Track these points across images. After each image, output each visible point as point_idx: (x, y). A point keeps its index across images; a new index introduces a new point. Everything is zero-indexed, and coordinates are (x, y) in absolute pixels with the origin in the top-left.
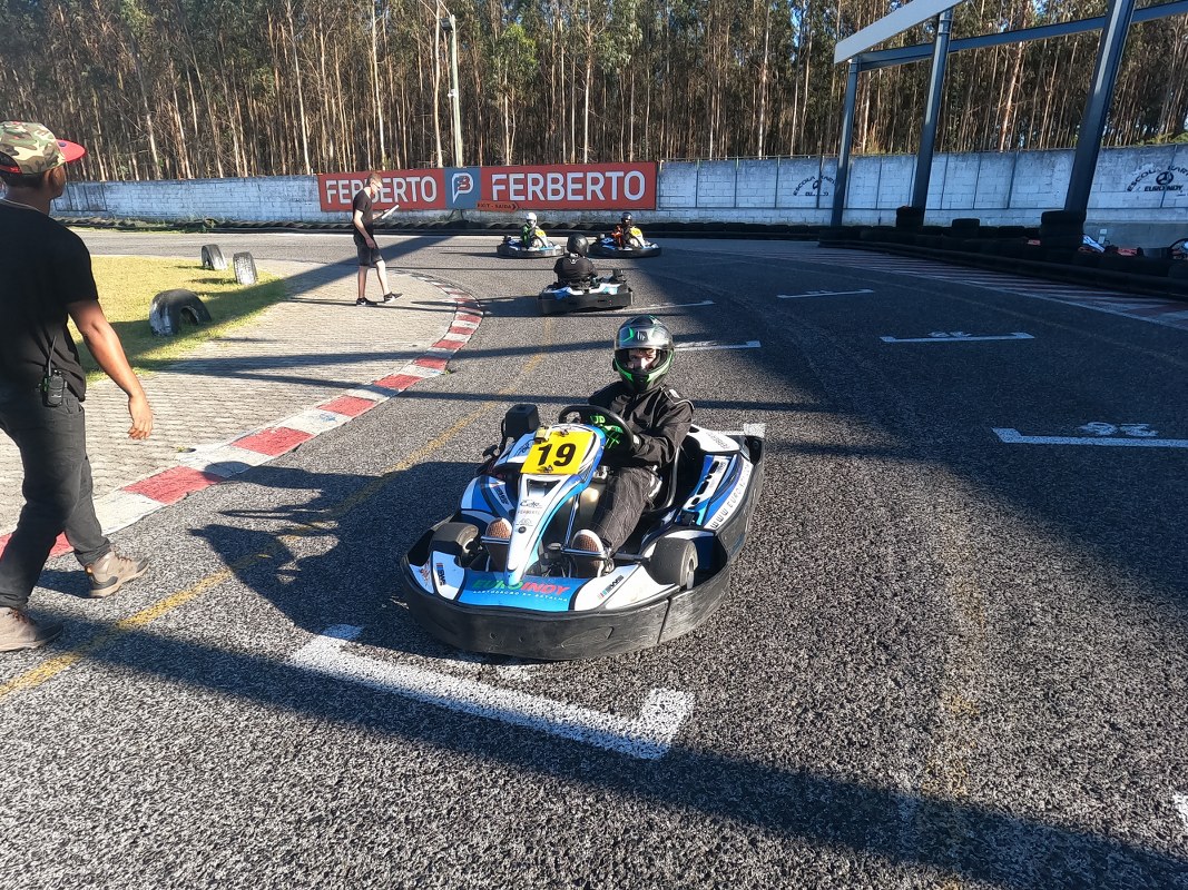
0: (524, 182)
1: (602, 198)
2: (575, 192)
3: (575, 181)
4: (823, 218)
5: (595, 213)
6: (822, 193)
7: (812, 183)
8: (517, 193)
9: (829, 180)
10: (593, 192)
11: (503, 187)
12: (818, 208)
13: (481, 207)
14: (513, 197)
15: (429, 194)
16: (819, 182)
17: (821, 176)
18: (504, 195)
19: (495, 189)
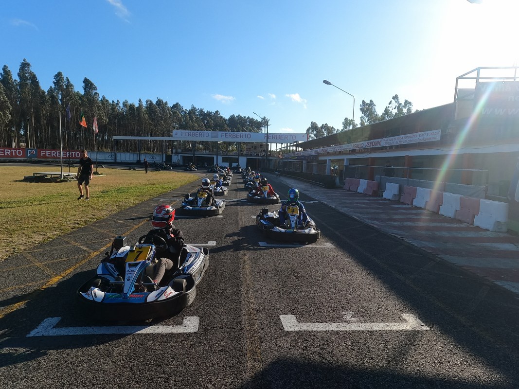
0: (50, 153)
12: (112, 159)
13: (37, 157)
14: (47, 155)
15: (19, 154)
18: (44, 155)
19: (42, 154)
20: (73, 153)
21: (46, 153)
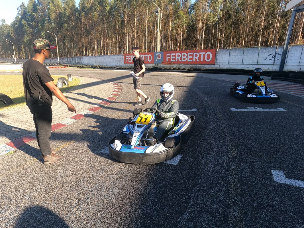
0: (175, 56)
1: (198, 60)
2: (190, 59)
3: (190, 55)
4: (276, 68)
5: (195, 65)
6: (276, 59)
7: (272, 56)
8: (173, 59)
9: (280, 54)
10: (196, 59)
11: (169, 57)
12: (274, 64)
13: (163, 63)
14: (172, 60)
15: (150, 59)
16: (275, 55)
17: (276, 53)
18: (169, 60)
19: (167, 58)
20: (202, 54)
21: (170, 56)
